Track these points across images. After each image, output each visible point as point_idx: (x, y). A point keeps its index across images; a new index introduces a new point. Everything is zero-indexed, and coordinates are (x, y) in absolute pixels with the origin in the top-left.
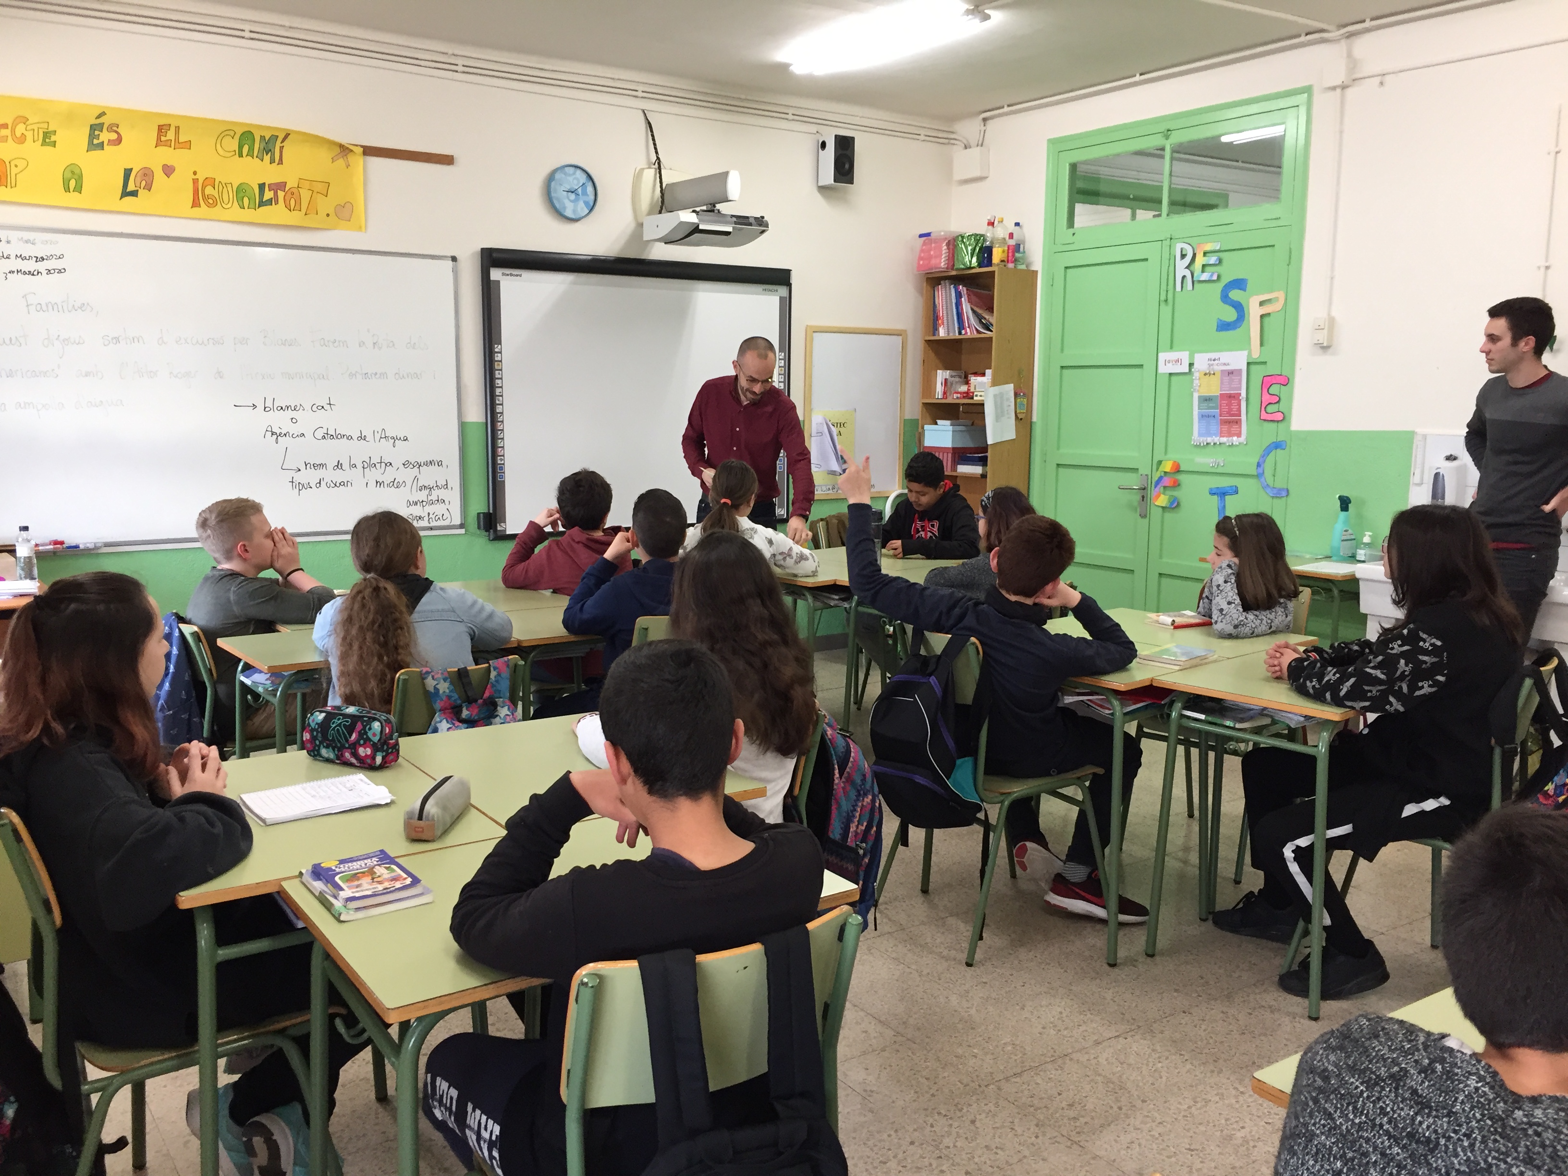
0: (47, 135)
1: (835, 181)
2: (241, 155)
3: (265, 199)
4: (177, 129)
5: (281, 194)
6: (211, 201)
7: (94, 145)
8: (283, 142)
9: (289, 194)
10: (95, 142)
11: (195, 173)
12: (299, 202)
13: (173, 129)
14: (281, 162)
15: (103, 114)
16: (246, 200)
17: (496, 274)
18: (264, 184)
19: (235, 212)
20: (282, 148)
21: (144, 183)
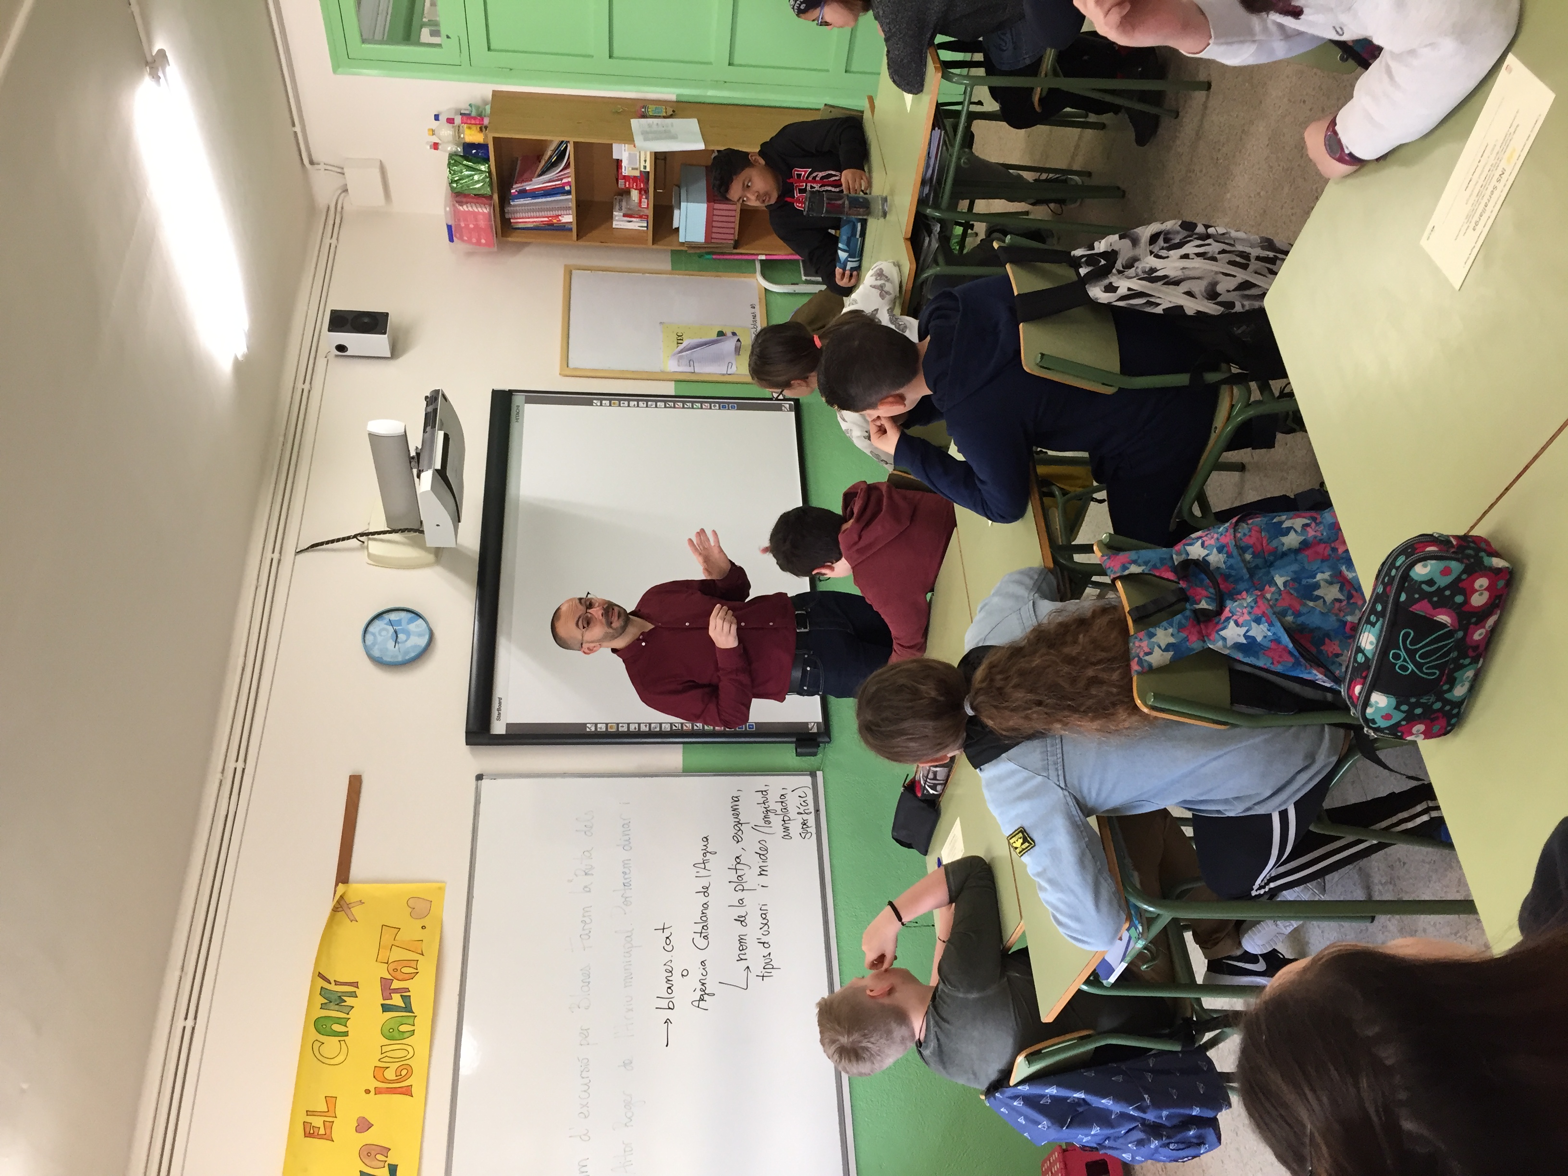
1: (385, 333)
3: (400, 1003)
4: (308, 1113)
5: (396, 985)
6: (404, 1072)
8: (329, 982)
9: (398, 975)
11: (368, 1092)
12: (407, 963)
13: (309, 1119)
14: (355, 985)
16: (403, 1028)
17: (498, 728)
18: (382, 1005)
19: (419, 1041)
20: (337, 983)
21: (379, 1157)
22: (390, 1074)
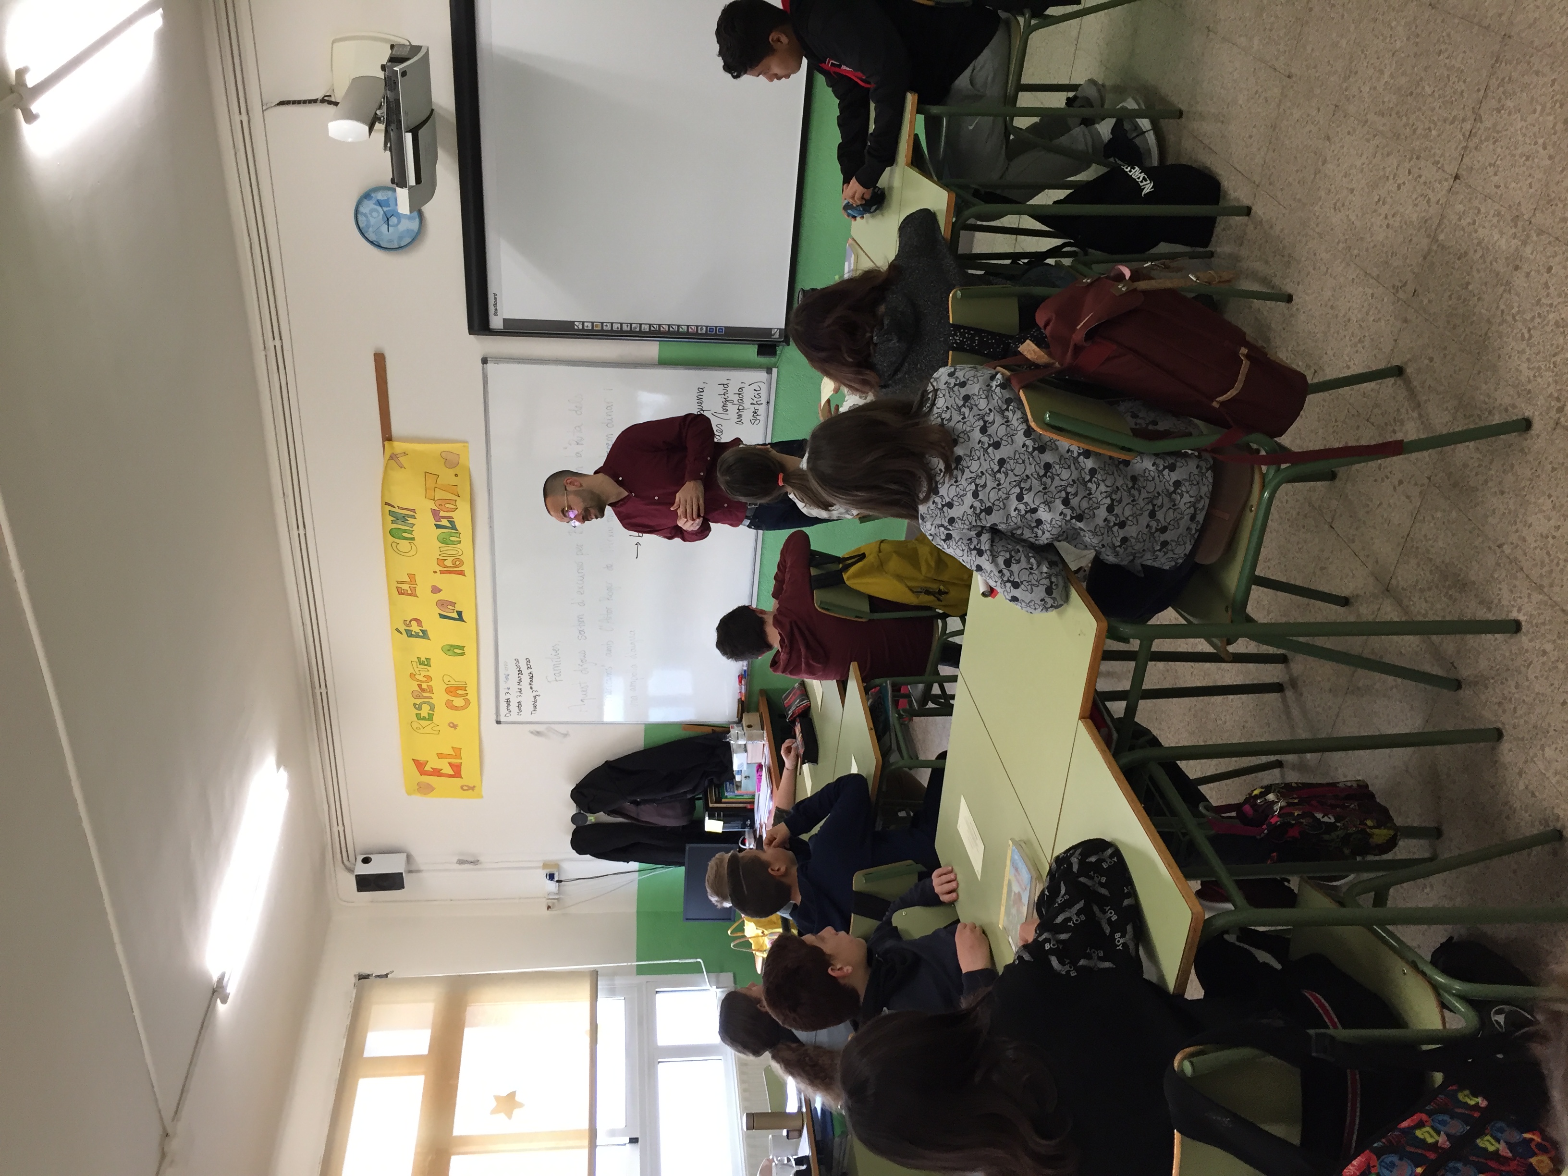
0: (421, 663)
3: (448, 524)
4: (398, 582)
5: (442, 514)
6: (457, 563)
7: (425, 635)
8: (393, 506)
9: (443, 508)
10: (421, 634)
11: (435, 572)
12: (448, 500)
13: (399, 585)
14: (413, 510)
15: (397, 630)
16: (452, 539)
17: (496, 322)
18: (436, 525)
19: (465, 546)
20: (399, 508)
21: (450, 607)
22: (449, 563)
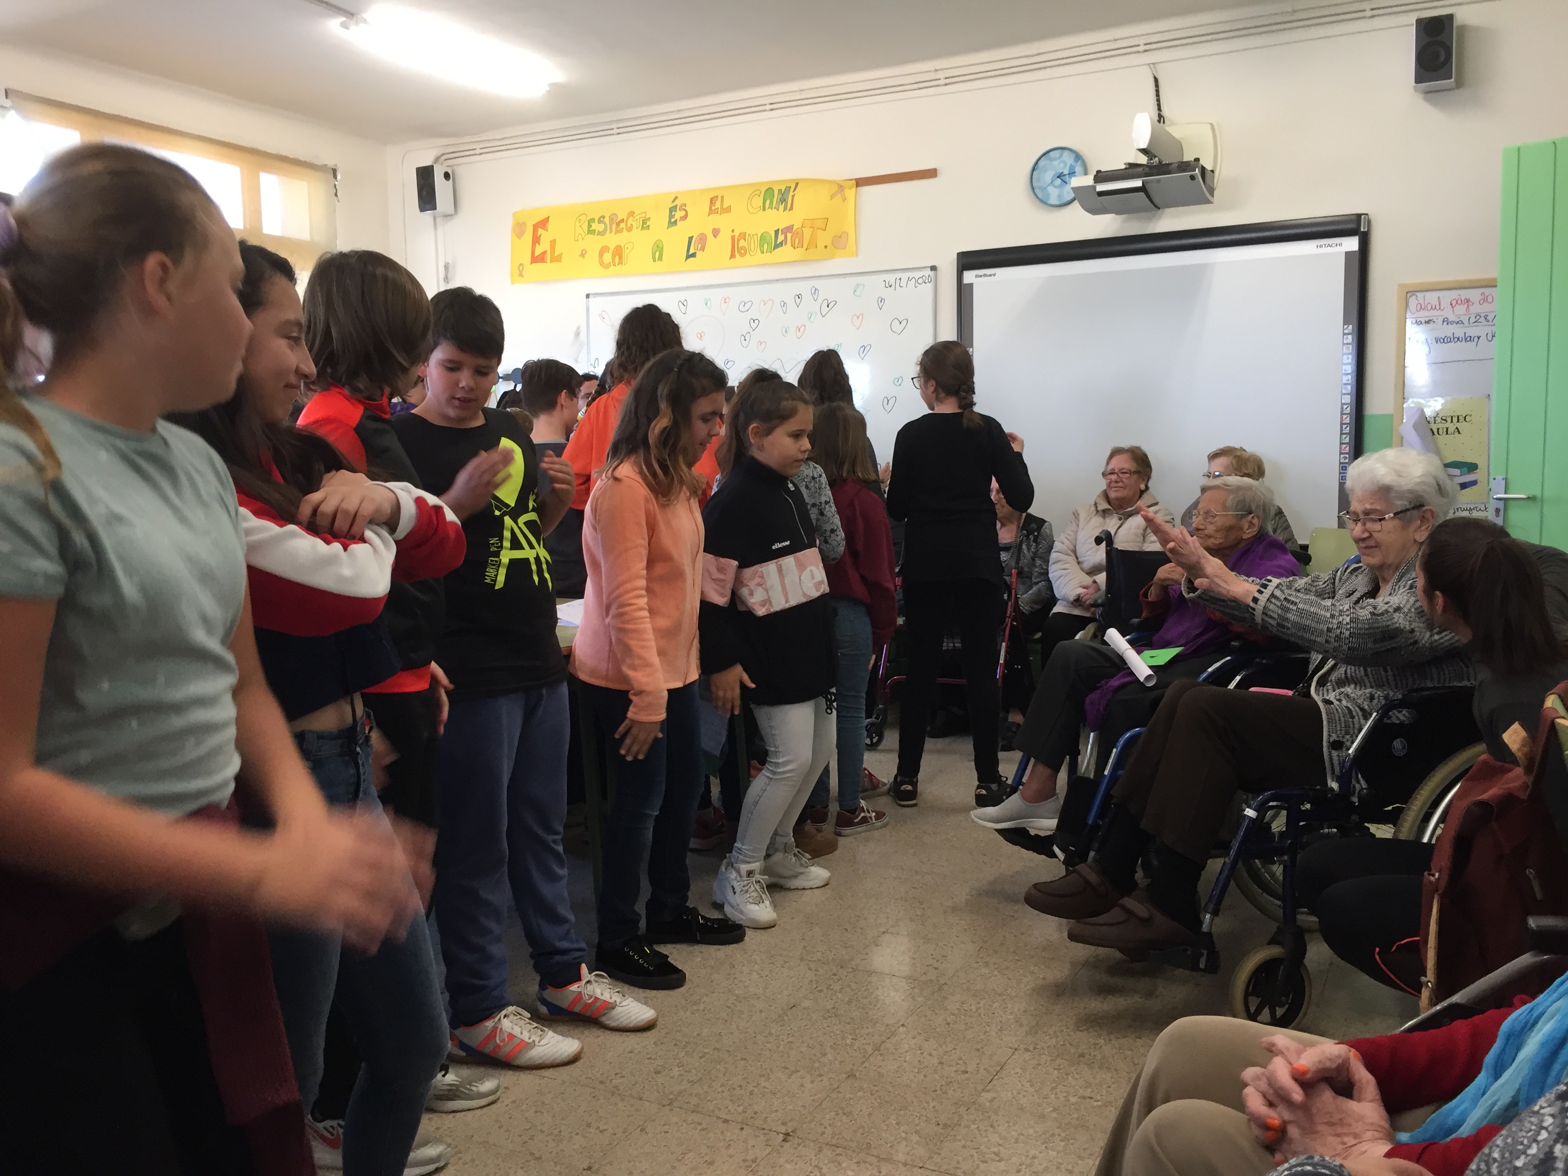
0: (644, 222)
2: (764, 209)
3: (779, 241)
4: (722, 197)
5: (789, 235)
6: (742, 251)
7: (672, 223)
8: (794, 190)
9: (795, 235)
10: (673, 220)
11: (733, 231)
12: (802, 240)
13: (719, 198)
14: (791, 209)
15: (676, 198)
16: (766, 245)
17: (969, 276)
18: (778, 230)
19: (758, 257)
20: (793, 196)
21: (700, 246)
22: (742, 243)
